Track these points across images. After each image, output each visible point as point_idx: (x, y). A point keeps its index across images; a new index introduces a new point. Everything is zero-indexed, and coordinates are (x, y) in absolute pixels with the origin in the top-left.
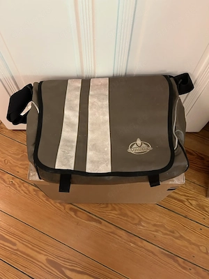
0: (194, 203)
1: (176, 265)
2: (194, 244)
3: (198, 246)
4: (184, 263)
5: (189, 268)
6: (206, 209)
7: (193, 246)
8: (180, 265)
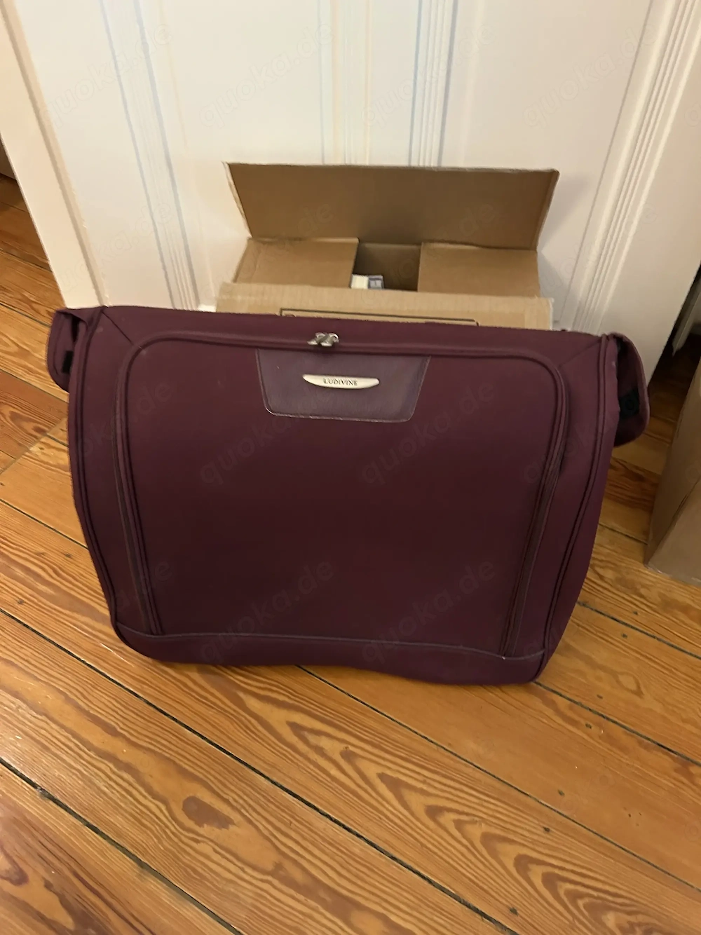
0: (609, 574)
1: (549, 712)
2: (602, 668)
3: (614, 674)
4: (571, 708)
5: (583, 722)
6: (643, 591)
7: (602, 674)
8: (558, 712)
